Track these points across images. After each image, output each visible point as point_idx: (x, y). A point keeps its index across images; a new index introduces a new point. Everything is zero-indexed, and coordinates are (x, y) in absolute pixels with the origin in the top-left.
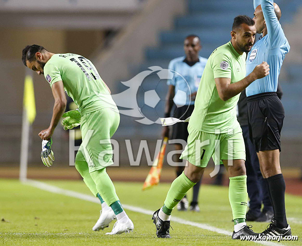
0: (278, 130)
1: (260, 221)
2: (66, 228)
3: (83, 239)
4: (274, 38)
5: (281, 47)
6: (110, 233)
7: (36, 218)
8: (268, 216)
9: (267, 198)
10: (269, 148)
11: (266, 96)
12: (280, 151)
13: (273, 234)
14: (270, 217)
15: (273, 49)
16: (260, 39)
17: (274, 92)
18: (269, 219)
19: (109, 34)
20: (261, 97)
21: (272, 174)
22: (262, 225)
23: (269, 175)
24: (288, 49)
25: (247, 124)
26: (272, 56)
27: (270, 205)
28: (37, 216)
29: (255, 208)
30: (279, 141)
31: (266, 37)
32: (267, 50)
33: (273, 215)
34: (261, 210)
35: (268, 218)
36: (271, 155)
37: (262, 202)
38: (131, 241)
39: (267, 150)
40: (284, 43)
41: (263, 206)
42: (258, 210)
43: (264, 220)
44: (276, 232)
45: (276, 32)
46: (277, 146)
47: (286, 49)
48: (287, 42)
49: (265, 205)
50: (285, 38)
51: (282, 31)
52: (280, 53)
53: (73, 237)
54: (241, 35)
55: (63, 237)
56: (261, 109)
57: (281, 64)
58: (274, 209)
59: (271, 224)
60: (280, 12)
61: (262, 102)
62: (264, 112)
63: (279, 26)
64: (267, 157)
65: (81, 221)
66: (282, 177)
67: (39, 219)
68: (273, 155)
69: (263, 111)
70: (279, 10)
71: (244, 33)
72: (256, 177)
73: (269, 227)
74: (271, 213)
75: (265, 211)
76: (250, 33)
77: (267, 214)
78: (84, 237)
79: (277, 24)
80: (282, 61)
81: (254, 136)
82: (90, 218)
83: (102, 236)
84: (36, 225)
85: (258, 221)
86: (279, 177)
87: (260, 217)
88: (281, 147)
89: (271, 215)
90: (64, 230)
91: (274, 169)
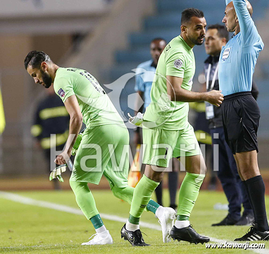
0: (254, 131)
1: (240, 225)
2: (41, 240)
3: (59, 251)
4: (247, 35)
5: (255, 44)
6: (86, 244)
7: (9, 231)
8: (249, 219)
9: (247, 201)
10: (247, 149)
11: (240, 96)
12: (257, 152)
13: (254, 238)
14: (251, 220)
15: (246, 47)
16: (232, 37)
17: (249, 92)
18: (250, 223)
19: (77, 38)
20: (236, 97)
21: (251, 177)
22: (242, 229)
23: (247, 177)
24: (262, 46)
25: (222, 125)
26: (245, 55)
27: (250, 208)
28: (11, 229)
29: (234, 211)
30: (256, 142)
31: (239, 34)
32: (240, 49)
33: (254, 218)
34: (241, 213)
35: (248, 222)
36: (248, 157)
37: (242, 205)
38: (109, 250)
39: (244, 151)
40: (258, 40)
41: (243, 210)
42: (238, 213)
43: (245, 224)
44: (257, 236)
45: (249, 30)
46: (254, 147)
47: (259, 47)
48: (261, 40)
49: (245, 208)
50: (259, 35)
51: (255, 29)
52: (254, 51)
53: (49, 249)
54: (192, 28)
55: (38, 249)
56: (235, 109)
57: (255, 63)
58: (254, 212)
59: (252, 227)
60: (252, 8)
61: (236, 102)
62: (240, 112)
63: (252, 23)
64: (245, 158)
65: (56, 232)
66: (261, 179)
67: (13, 232)
68: (251, 156)
69: (238, 111)
70: (250, 7)
71: (195, 26)
72: (235, 180)
73: (250, 231)
74: (251, 216)
75: (245, 214)
76: (201, 26)
77: (247, 218)
78: (59, 248)
79: (250, 21)
80: (256, 59)
81: (230, 137)
82: (65, 229)
83: (79, 246)
84: (10, 238)
85: (237, 225)
86: (258, 178)
87: (240, 220)
88: (258, 147)
89: (252, 218)
90: (39, 242)
91: (252, 171)
